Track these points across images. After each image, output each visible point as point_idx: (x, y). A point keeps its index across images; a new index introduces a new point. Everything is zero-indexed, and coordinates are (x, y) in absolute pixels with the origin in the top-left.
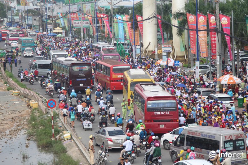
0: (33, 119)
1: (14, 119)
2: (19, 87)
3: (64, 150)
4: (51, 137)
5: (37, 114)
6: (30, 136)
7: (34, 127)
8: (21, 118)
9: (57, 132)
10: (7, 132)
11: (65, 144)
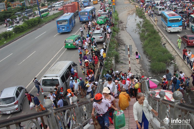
0: (137, 10)
1: (132, 10)
2: (133, 2)
3: (145, 18)
4: (142, 14)
5: (138, 9)
6: (136, 14)
7: (137, 12)
8: (134, 10)
9: (143, 13)
10: (131, 14)
11: (146, 16)
